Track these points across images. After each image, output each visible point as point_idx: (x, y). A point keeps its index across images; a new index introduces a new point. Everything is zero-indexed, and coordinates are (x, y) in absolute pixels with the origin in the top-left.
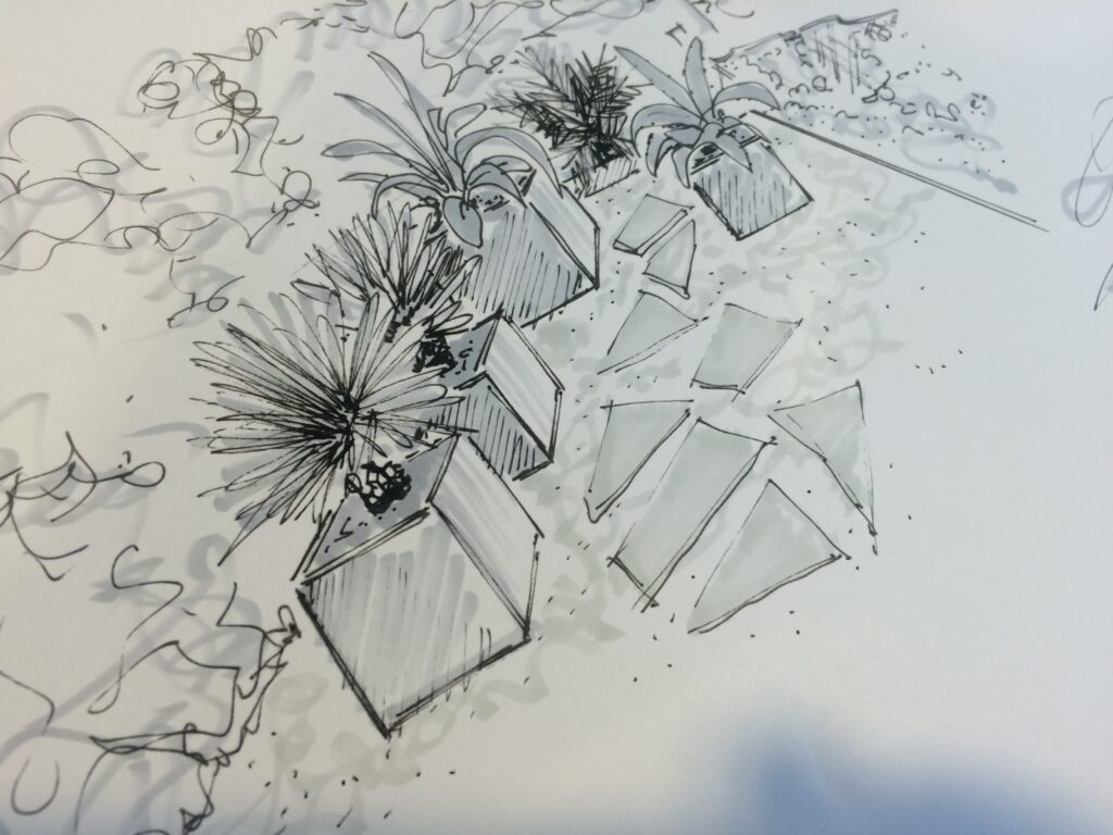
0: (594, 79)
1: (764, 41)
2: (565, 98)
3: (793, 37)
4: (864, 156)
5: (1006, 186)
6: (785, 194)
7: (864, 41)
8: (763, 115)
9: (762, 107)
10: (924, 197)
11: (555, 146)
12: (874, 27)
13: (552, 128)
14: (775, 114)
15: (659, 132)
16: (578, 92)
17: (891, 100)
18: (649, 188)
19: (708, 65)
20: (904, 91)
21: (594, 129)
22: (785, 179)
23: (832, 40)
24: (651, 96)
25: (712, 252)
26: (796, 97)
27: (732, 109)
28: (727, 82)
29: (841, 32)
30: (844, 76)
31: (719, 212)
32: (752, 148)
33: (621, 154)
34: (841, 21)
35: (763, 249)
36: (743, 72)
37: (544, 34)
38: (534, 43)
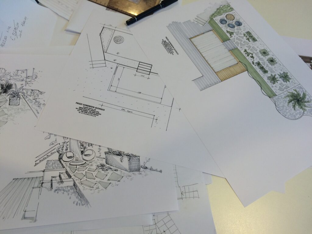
0: (10, 85)
1: (29, 89)
2: (6, 86)
3: (32, 90)
4: (28, 104)
5: (38, 113)
6: (17, 103)
7: (39, 94)
8: (22, 96)
9: (23, 95)
10: (30, 110)
11: (1, 90)
12: (41, 93)
13: (2, 88)
14: (24, 96)
15: (11, 93)
16: (8, 86)
17: (36, 100)
18: (6, 97)
19: (22, 89)
20: (37, 100)
21: (6, 90)
22: (19, 102)
23: (36, 92)
24: (14, 89)
25: (6, 105)
26: (27, 96)
27: (20, 94)
28: (22, 91)
29: (38, 92)
30: (34, 96)
31: (10, 102)
32: (18, 98)
33: (6, 93)
34: (39, 91)
35: (10, 107)
36: (24, 91)
37: (10, 79)
38: (8, 80)
